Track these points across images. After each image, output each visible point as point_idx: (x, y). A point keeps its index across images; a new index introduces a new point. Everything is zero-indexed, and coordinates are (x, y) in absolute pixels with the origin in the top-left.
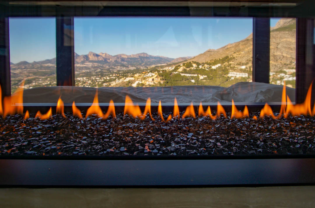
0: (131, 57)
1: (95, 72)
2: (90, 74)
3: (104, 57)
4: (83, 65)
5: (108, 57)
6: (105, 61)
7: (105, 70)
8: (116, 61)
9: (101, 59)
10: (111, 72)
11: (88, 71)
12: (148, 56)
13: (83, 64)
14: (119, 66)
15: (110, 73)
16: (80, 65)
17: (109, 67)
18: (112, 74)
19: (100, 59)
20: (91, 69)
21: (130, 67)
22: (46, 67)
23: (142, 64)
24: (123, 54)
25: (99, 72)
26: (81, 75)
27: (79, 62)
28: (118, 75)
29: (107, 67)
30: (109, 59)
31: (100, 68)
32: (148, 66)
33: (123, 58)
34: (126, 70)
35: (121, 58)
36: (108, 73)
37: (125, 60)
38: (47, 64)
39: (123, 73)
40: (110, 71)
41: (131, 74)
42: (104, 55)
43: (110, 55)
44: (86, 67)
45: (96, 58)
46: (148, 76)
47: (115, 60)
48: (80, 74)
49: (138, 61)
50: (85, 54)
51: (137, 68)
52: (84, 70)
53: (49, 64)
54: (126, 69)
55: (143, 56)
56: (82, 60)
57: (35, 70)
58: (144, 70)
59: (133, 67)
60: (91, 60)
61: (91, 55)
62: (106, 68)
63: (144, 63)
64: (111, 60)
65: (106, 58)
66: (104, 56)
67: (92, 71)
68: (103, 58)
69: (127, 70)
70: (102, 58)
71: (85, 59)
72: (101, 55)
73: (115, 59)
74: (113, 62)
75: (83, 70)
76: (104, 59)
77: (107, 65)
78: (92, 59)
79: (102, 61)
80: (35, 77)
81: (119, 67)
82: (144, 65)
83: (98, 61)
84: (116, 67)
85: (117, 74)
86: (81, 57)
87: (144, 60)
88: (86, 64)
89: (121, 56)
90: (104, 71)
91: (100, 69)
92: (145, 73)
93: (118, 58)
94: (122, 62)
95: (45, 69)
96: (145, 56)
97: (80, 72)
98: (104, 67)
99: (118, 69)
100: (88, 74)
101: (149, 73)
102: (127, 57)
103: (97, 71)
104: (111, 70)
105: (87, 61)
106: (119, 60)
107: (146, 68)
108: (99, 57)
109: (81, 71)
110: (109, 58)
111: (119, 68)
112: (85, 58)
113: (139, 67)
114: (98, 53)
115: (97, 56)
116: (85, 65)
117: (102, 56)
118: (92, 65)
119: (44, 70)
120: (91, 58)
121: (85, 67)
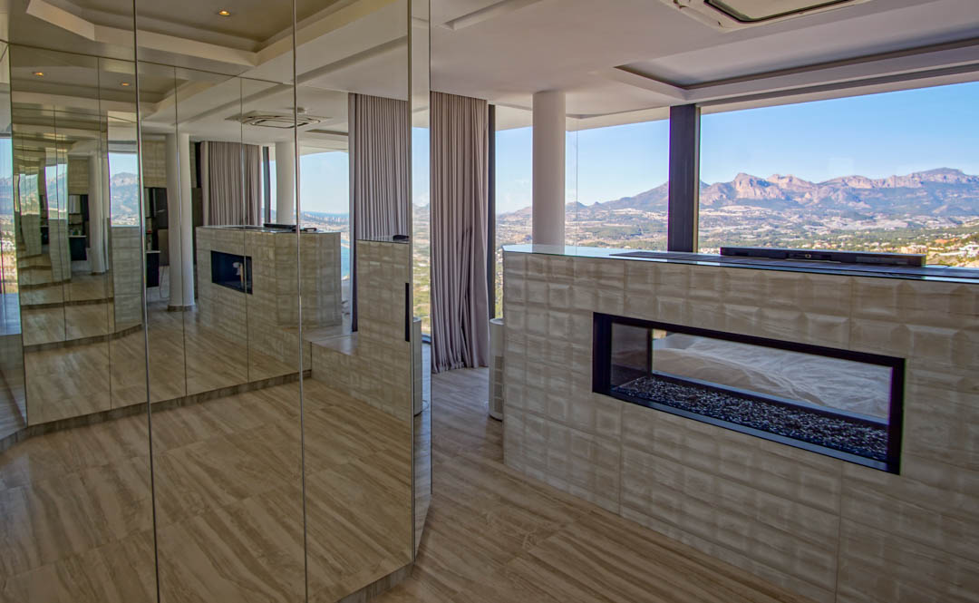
0: (885, 186)
1: (752, 234)
2: (737, 237)
3: (785, 187)
4: (719, 213)
5: (800, 187)
6: (788, 198)
7: (786, 227)
8: (825, 200)
9: (772, 196)
10: (806, 237)
11: (732, 229)
12: (964, 181)
13: (717, 210)
14: (836, 215)
15: (802, 239)
16: (710, 211)
17: (800, 220)
18: (809, 243)
19: (771, 193)
20: (741, 225)
21: (883, 221)
22: (622, 216)
23: (936, 211)
24: (854, 177)
25: (767, 235)
26: (710, 239)
27: (706, 204)
28: (830, 244)
29: (795, 219)
30: (802, 196)
31: (771, 220)
32: (962, 218)
33: (854, 189)
34: (865, 230)
35: (844, 191)
36: (797, 237)
37: (862, 197)
38: (625, 210)
39: (852, 240)
40: (804, 233)
41: (883, 244)
42: (787, 180)
43: (807, 180)
44: (726, 218)
45: (758, 192)
46: (961, 253)
47: (822, 196)
48: (707, 237)
49: (918, 197)
50: (725, 181)
51: (909, 224)
52: (720, 225)
53: (630, 209)
54: (864, 227)
55: (940, 180)
56: (716, 197)
57: (597, 224)
58: (941, 230)
59: (893, 219)
60: (740, 199)
61: (743, 182)
62: (789, 222)
63: (944, 207)
64: (807, 196)
65: (794, 193)
66: (783, 184)
67: (745, 229)
68: (781, 190)
69: (870, 230)
70: (777, 191)
71: (724, 196)
72: (775, 181)
73: (823, 192)
74: (817, 205)
75: (718, 228)
76: (783, 193)
77: (795, 214)
78: (746, 196)
79: (778, 199)
80: (597, 240)
81: (837, 219)
82: (942, 215)
83: (766, 200)
84: (824, 221)
85: (829, 242)
86: (712, 190)
87: (945, 196)
88: (725, 208)
89: (846, 184)
90: (783, 232)
91: (771, 225)
92: (948, 244)
93: (835, 190)
94: (851, 204)
95: (618, 222)
96: (951, 178)
97: (707, 231)
98: (785, 220)
99: (834, 226)
100: (733, 238)
101: (964, 242)
102: (869, 187)
103: (760, 230)
104: (806, 227)
105: (730, 202)
106: (841, 196)
107: (953, 225)
108: (768, 189)
109: (710, 229)
110: (801, 190)
111: (836, 223)
112: (725, 191)
113: (919, 220)
114: (765, 177)
115: (763, 184)
116: (722, 211)
117: (777, 186)
118: (743, 212)
119: (617, 225)
120: (743, 191)
121: (721, 216)
